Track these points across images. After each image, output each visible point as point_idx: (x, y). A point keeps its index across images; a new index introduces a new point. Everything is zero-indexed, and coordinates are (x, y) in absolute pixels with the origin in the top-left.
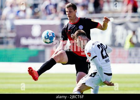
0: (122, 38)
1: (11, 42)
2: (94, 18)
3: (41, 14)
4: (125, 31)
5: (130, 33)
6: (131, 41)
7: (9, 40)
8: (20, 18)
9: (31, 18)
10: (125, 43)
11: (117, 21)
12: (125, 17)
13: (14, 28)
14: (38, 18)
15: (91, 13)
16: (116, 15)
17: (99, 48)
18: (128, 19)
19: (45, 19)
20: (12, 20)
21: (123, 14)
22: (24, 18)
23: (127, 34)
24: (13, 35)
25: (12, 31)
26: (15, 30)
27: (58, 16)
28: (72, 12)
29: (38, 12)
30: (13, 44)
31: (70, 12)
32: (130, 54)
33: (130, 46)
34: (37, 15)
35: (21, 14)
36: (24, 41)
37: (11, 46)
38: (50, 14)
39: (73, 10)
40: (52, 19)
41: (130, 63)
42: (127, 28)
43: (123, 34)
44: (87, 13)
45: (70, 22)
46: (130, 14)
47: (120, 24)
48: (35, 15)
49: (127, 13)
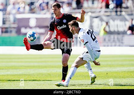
0: (98, 27)
1: (14, 31)
2: (76, 13)
3: (36, 10)
4: (100, 23)
5: (104, 24)
6: (104, 30)
7: (12, 29)
8: (20, 13)
9: (29, 13)
10: (100, 31)
11: (94, 15)
12: (100, 12)
13: (16, 20)
14: (34, 13)
15: (74, 9)
16: (93, 10)
17: (89, 34)
18: (102, 13)
19: (39, 14)
20: (14, 14)
21: (98, 10)
22: (23, 13)
23: (102, 25)
24: (15, 26)
25: (14, 23)
26: (16, 22)
27: (49, 11)
28: (56, 10)
29: (34, 8)
30: (15, 32)
31: (55, 10)
32: (105, 40)
33: (104, 34)
34: (34, 11)
35: (21, 10)
36: (23, 30)
37: (14, 34)
38: (43, 10)
39: (57, 9)
40: (45, 14)
41: (105, 46)
42: (102, 20)
43: (98, 25)
44: (71, 9)
45: (56, 17)
46: (104, 9)
47: (96, 17)
48: (32, 11)
49: (101, 9)
